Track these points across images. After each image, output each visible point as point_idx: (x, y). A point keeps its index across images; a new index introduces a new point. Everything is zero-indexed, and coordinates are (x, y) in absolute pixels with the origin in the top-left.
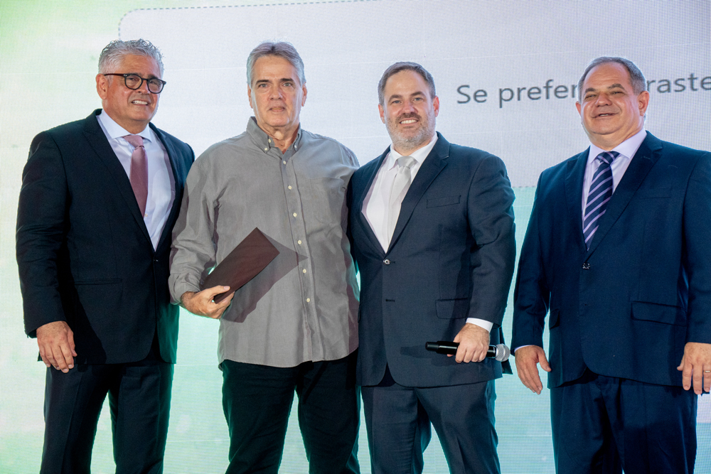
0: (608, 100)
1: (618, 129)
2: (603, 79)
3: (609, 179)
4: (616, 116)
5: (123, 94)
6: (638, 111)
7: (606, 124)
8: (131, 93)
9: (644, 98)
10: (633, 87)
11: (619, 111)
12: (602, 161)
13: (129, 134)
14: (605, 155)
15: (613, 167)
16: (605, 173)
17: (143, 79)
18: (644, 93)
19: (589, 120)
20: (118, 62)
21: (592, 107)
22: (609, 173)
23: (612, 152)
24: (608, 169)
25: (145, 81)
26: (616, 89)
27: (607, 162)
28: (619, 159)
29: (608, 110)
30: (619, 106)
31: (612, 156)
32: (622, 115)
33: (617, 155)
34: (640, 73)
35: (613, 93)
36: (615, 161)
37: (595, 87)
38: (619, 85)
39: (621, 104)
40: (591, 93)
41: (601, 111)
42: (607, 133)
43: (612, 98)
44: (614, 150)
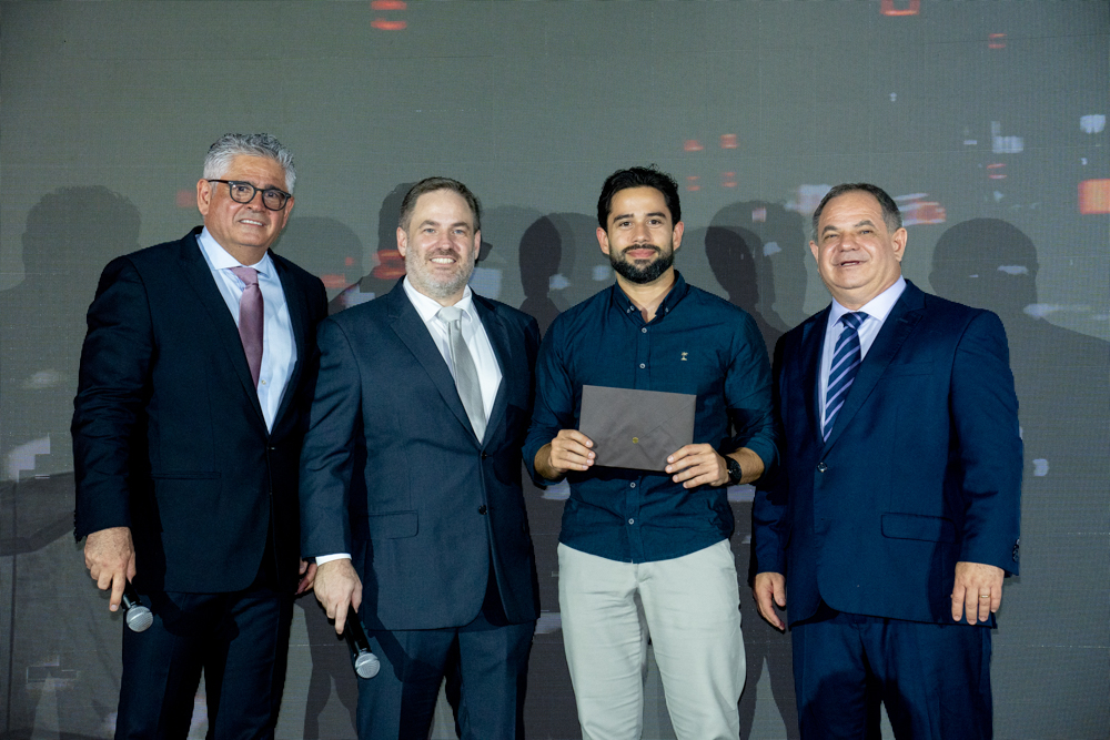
0: (855, 243)
1: (868, 282)
2: (848, 214)
3: (856, 349)
4: (865, 265)
5: (228, 209)
7: (853, 276)
8: (240, 208)
9: (900, 237)
10: (887, 225)
11: (867, 256)
12: (845, 325)
13: (239, 264)
14: (846, 318)
15: (861, 332)
16: (851, 341)
17: (256, 190)
18: (899, 231)
19: (830, 268)
20: (225, 165)
21: (834, 251)
22: (856, 342)
23: (859, 313)
24: (855, 335)
25: (259, 193)
26: (865, 227)
27: (852, 326)
28: (868, 321)
29: (854, 256)
30: (868, 252)
31: (859, 318)
32: (873, 262)
33: (865, 316)
35: (860, 233)
36: (863, 325)
37: (837, 225)
38: (868, 223)
39: (873, 249)
40: (830, 232)
41: (846, 257)
42: (854, 287)
43: (858, 239)
44: (861, 310)
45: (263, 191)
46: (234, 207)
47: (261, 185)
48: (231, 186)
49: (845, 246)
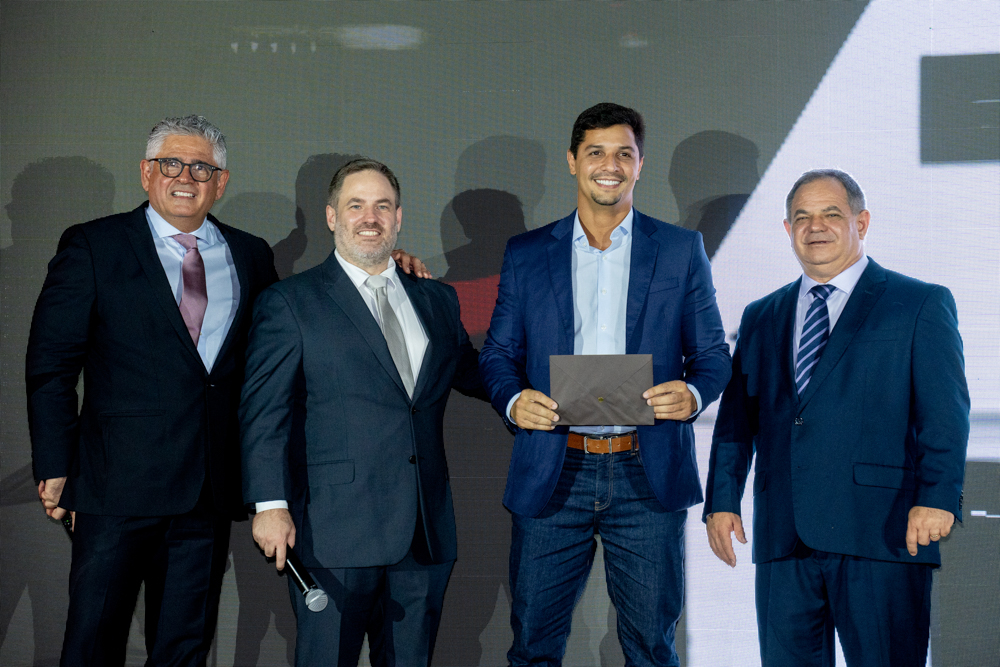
0: (823, 225)
1: (834, 259)
2: (817, 200)
3: (825, 317)
4: (831, 245)
6: (857, 233)
7: (821, 253)
8: (171, 182)
9: (864, 219)
10: (852, 208)
11: (835, 238)
12: (815, 296)
13: (179, 232)
14: (815, 290)
15: (829, 303)
16: (820, 311)
18: (864, 213)
19: (801, 247)
21: (804, 232)
22: (825, 311)
23: (828, 286)
24: (823, 305)
26: (832, 212)
27: (821, 297)
28: (835, 293)
29: (822, 237)
30: (835, 233)
31: (827, 290)
32: (839, 243)
33: (833, 289)
34: (858, 189)
35: (828, 216)
36: (831, 296)
37: (807, 209)
38: (835, 208)
39: (838, 230)
40: (802, 215)
41: (814, 238)
42: (822, 263)
43: (827, 222)
44: (829, 283)
45: (189, 165)
46: (166, 181)
47: (188, 160)
48: (160, 163)
49: (815, 228)
